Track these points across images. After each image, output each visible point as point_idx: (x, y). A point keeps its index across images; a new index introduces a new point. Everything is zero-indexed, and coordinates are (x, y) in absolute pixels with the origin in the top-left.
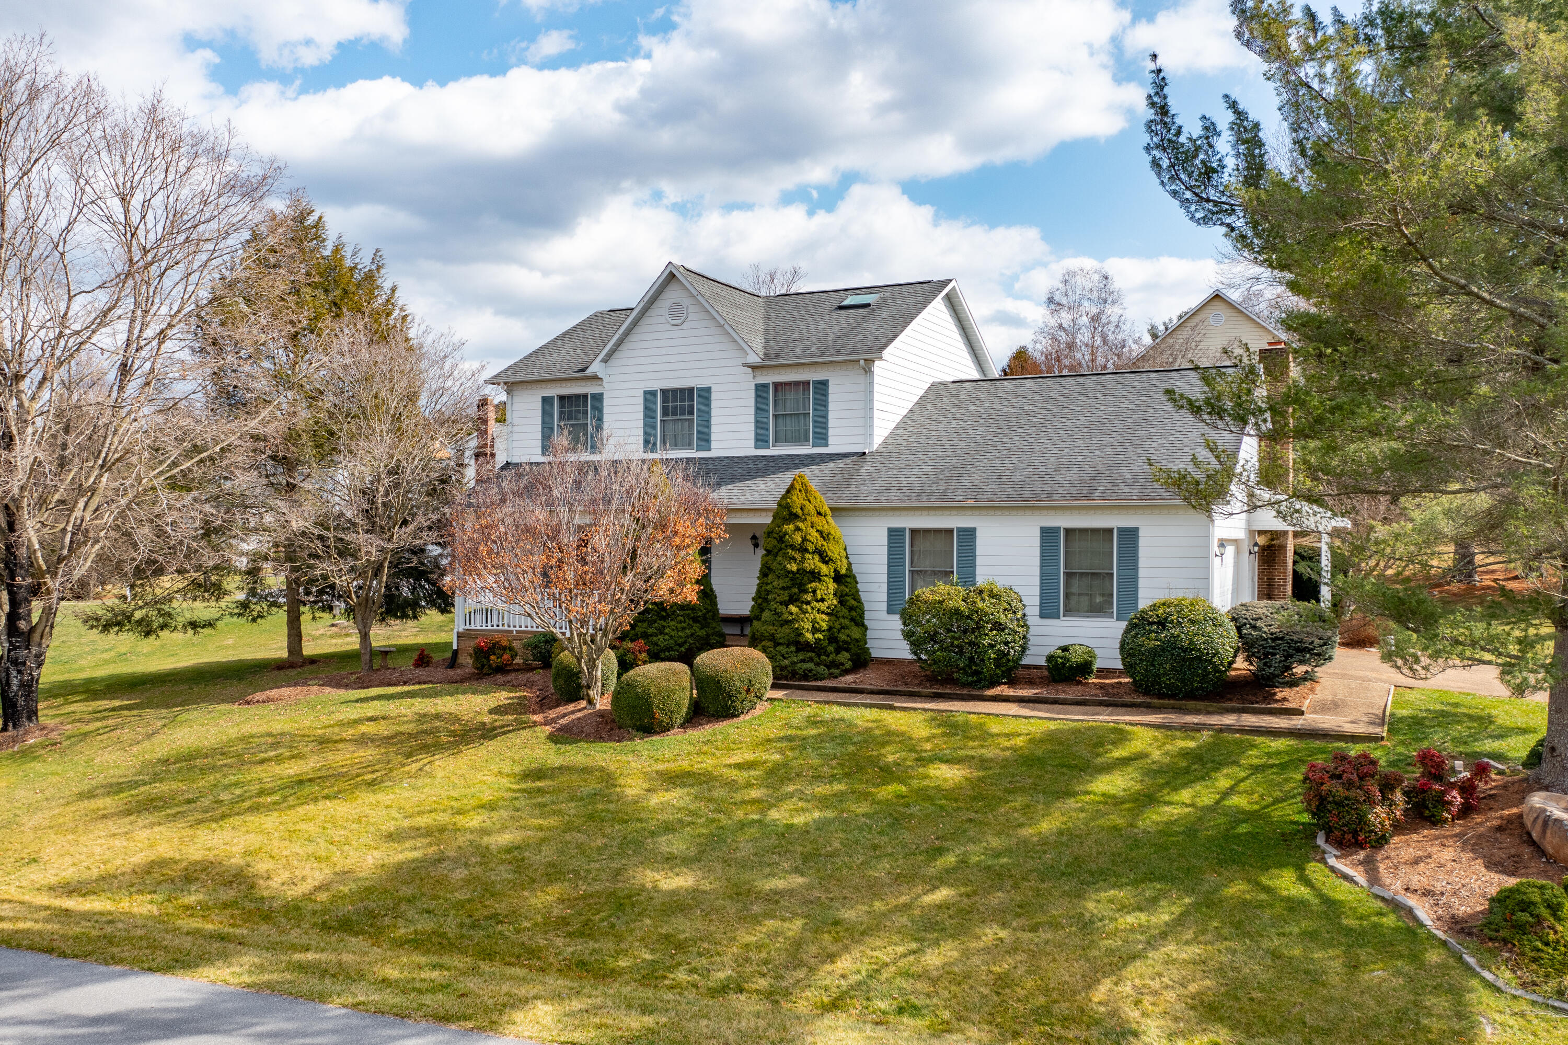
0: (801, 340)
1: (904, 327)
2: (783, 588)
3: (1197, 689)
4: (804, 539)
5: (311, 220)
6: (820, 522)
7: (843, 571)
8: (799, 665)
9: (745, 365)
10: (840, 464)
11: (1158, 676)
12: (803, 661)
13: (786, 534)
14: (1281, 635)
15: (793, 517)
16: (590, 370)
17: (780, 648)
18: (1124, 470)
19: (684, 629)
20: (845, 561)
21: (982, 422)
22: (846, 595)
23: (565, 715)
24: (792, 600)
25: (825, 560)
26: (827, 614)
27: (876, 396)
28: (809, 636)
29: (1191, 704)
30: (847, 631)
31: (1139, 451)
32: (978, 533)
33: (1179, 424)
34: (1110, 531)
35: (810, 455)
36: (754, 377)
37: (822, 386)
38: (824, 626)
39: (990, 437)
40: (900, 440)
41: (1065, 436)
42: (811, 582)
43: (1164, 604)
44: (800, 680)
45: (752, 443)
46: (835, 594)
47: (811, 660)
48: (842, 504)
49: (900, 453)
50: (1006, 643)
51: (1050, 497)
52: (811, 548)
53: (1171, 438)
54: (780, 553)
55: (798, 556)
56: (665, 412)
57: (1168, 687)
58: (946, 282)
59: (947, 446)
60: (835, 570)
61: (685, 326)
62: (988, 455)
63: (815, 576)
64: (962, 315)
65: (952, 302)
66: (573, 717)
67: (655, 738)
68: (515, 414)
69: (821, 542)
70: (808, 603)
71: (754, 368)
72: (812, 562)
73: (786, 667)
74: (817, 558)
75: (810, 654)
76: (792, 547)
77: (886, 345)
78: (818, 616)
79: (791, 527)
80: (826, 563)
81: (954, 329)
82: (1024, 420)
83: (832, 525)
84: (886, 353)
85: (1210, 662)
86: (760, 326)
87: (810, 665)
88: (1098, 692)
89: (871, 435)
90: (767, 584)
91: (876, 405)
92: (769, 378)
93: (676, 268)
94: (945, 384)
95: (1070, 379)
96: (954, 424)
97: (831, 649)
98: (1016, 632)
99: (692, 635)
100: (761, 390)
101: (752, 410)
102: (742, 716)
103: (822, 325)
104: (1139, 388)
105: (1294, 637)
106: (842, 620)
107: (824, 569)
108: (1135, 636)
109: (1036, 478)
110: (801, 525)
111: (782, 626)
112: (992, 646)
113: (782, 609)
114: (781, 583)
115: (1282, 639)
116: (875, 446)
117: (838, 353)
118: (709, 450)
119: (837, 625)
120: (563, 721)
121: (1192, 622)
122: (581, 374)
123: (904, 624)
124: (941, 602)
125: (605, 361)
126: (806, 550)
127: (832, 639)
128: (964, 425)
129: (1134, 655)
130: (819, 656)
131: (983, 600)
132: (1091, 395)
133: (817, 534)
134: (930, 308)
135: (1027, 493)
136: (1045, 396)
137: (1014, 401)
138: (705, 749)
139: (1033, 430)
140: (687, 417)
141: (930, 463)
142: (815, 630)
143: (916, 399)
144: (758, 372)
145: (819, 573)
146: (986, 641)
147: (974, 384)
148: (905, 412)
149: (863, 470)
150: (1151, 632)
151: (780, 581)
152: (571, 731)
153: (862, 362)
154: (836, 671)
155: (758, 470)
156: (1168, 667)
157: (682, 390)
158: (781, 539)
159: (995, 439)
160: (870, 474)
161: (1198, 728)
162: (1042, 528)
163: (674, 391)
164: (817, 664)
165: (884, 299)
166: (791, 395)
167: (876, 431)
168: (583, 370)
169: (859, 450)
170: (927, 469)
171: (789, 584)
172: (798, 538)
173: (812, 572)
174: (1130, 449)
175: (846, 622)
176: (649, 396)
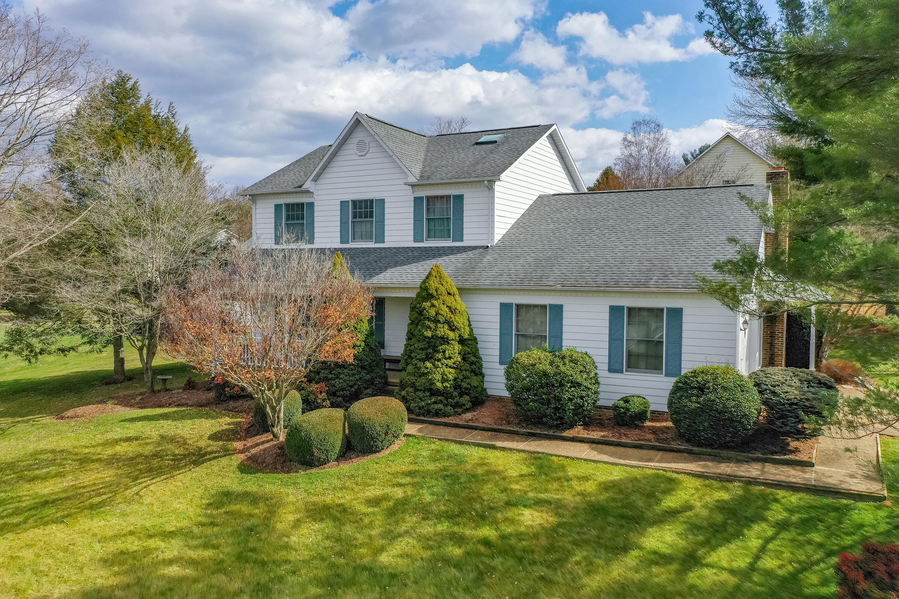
0: (447, 165)
1: (518, 157)
2: (422, 349)
3: (729, 442)
4: (437, 313)
5: (129, 85)
6: (449, 300)
7: (466, 336)
8: (432, 406)
9: (406, 184)
10: (470, 254)
11: (699, 431)
12: (435, 403)
13: (424, 309)
14: (796, 401)
15: (430, 296)
16: (304, 187)
17: (418, 393)
18: (672, 264)
19: (354, 374)
20: (467, 329)
21: (571, 224)
22: (468, 353)
23: (258, 445)
24: (428, 358)
25: (452, 328)
26: (454, 368)
27: (496, 206)
28: (439, 385)
29: (724, 453)
30: (468, 380)
31: (683, 249)
32: (565, 309)
33: (712, 228)
34: (662, 310)
35: (451, 247)
36: (413, 192)
37: (459, 198)
38: (451, 377)
39: (576, 236)
40: (513, 237)
41: (629, 236)
42: (441, 345)
43: (702, 372)
44: (433, 416)
45: (412, 238)
46: (460, 354)
47: (441, 402)
48: (468, 285)
49: (512, 247)
50: (582, 398)
51: (617, 284)
52: (442, 319)
53: (707, 239)
54: (420, 323)
55: (432, 325)
56: (355, 216)
57: (706, 439)
58: (549, 126)
59: (545, 242)
60: (460, 336)
61: (368, 156)
62: (574, 250)
63: (445, 340)
64: (561, 149)
65: (554, 140)
66: (261, 447)
67: (314, 471)
68: (258, 216)
69: (449, 315)
70: (439, 360)
71: (413, 186)
72: (443, 330)
73: (423, 407)
74: (446, 327)
75: (439, 398)
76: (428, 319)
77: (504, 170)
78: (446, 370)
79: (428, 304)
80: (453, 330)
81: (556, 158)
82: (601, 223)
83: (459, 303)
84: (503, 176)
85: (740, 422)
86: (421, 156)
87: (440, 406)
88: (651, 436)
89: (493, 234)
90: (411, 345)
91: (496, 213)
92: (424, 193)
93: (361, 115)
94: (548, 196)
95: (633, 194)
96: (551, 226)
97: (456, 393)
98: (589, 389)
99: (360, 378)
100: (418, 200)
101: (412, 215)
102: (383, 451)
103: (462, 155)
104: (682, 200)
105: (807, 404)
106: (464, 373)
107: (451, 335)
108: (680, 398)
109: (607, 268)
110: (435, 302)
111: (420, 376)
112: (570, 400)
113: (420, 364)
114: (421, 345)
115: (796, 404)
116: (496, 242)
117: (470, 175)
118: (383, 242)
119: (461, 377)
120: (253, 451)
121: (725, 389)
122: (298, 189)
123: (507, 379)
124: (533, 365)
125: (315, 180)
126: (439, 321)
127: (456, 387)
128: (559, 226)
129: (679, 414)
130: (447, 399)
131: (564, 364)
132: (648, 205)
133: (447, 309)
134: (537, 144)
135: (600, 280)
136: (616, 206)
137: (594, 209)
138: (348, 484)
139: (606, 231)
140: (369, 219)
141: (532, 255)
142: (444, 380)
143: (527, 207)
144: (416, 189)
145: (447, 338)
146: (566, 396)
147: (567, 197)
148: (518, 216)
149: (485, 260)
150: (693, 395)
151: (420, 344)
152: (257, 461)
153: (486, 182)
154: (460, 410)
155: (414, 257)
156: (706, 424)
157: (366, 201)
158: (421, 313)
159: (580, 238)
160: (489, 263)
161: (730, 479)
162: (610, 307)
163: (361, 201)
164: (446, 405)
165: (507, 138)
166: (438, 205)
167: (496, 231)
168: (300, 187)
169: (484, 244)
170: (530, 260)
171: (426, 346)
172: (433, 312)
173: (442, 338)
174: (677, 247)
175: (468, 374)
176: (344, 204)
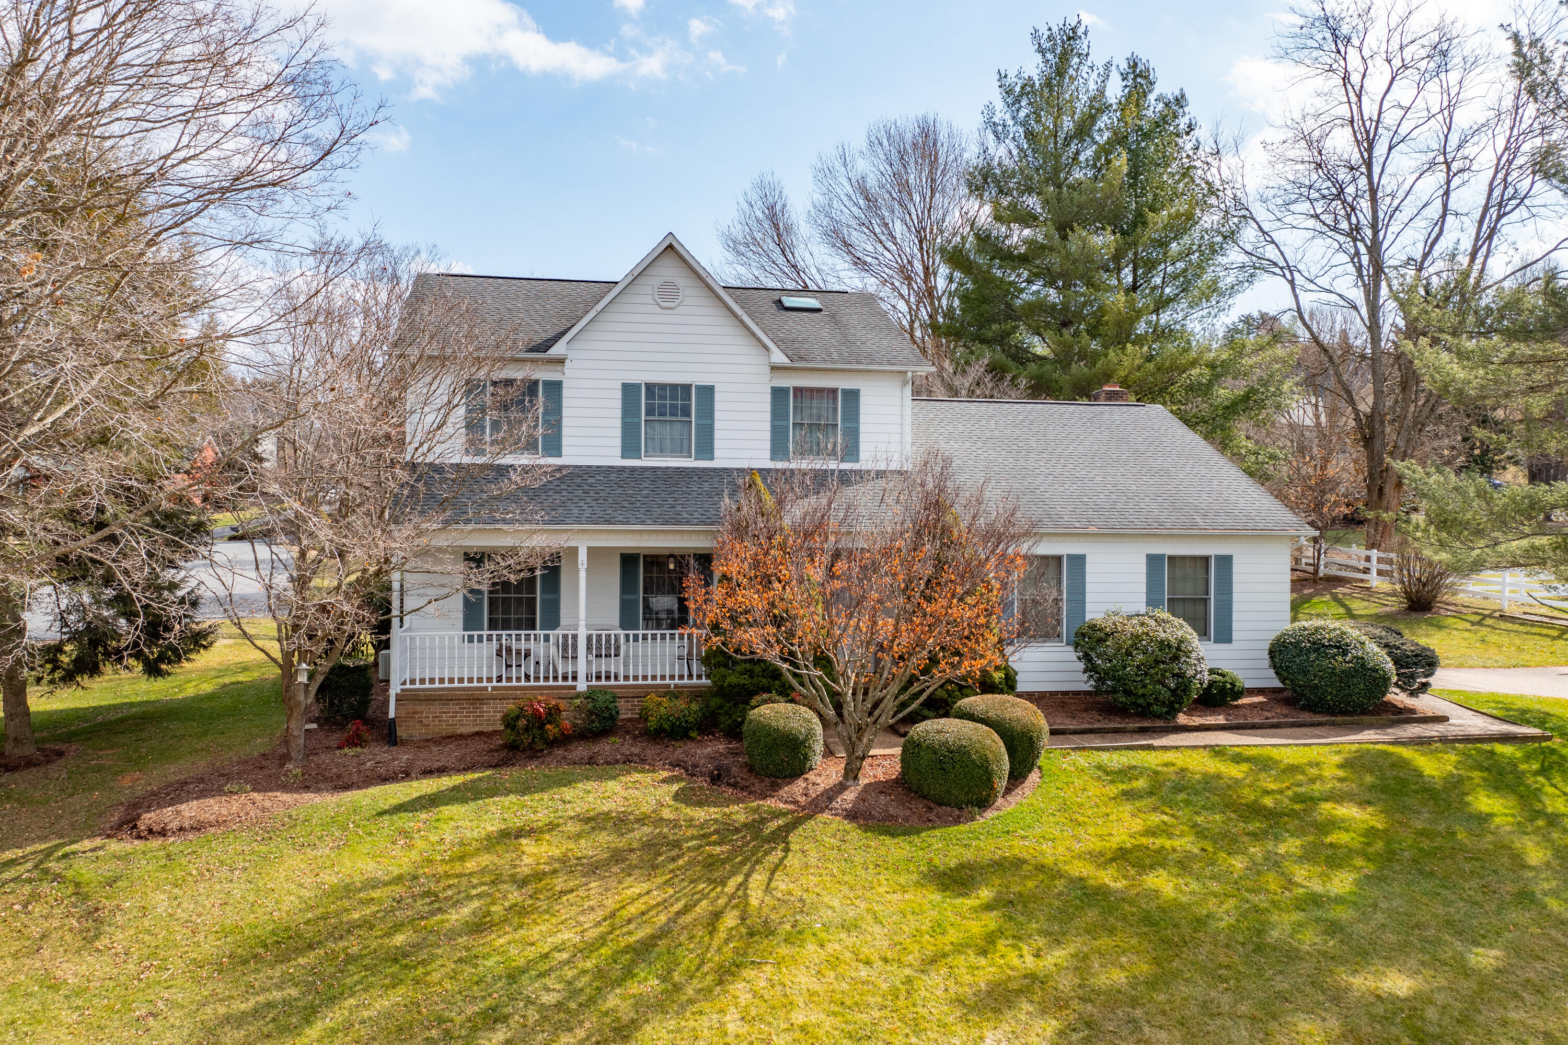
9: (763, 365)
16: (552, 352)
32: (1088, 560)
33: (1173, 457)
34: (1207, 558)
36: (771, 379)
37: (852, 396)
45: (767, 453)
51: (1161, 525)
56: (649, 412)
61: (680, 310)
67: (993, 813)
71: (775, 369)
92: (789, 382)
93: (677, 240)
100: (778, 394)
101: (768, 417)
108: (1318, 659)
117: (876, 361)
118: (712, 459)
122: (538, 355)
140: (681, 419)
144: (778, 374)
150: (1334, 654)
153: (909, 374)
157: (674, 387)
162: (1148, 556)
163: (663, 387)
166: (814, 403)
168: (543, 351)
176: (629, 390)
